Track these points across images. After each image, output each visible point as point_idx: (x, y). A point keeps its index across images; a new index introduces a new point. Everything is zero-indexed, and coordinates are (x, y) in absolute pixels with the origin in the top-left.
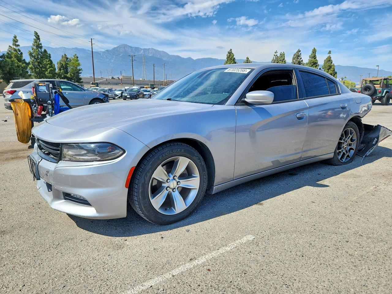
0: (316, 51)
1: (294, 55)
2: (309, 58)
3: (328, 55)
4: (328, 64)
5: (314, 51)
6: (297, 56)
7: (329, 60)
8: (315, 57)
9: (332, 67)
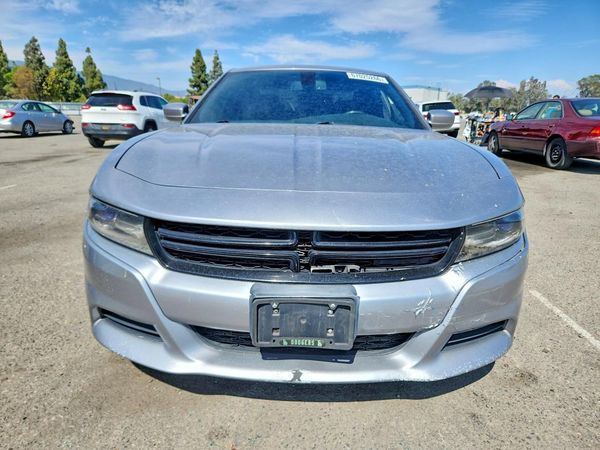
0: (65, 45)
1: (27, 46)
2: (55, 55)
3: (87, 54)
4: (90, 69)
5: (62, 44)
6: (33, 48)
7: (89, 63)
8: (65, 55)
9: (98, 75)
